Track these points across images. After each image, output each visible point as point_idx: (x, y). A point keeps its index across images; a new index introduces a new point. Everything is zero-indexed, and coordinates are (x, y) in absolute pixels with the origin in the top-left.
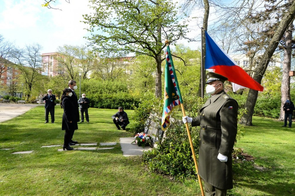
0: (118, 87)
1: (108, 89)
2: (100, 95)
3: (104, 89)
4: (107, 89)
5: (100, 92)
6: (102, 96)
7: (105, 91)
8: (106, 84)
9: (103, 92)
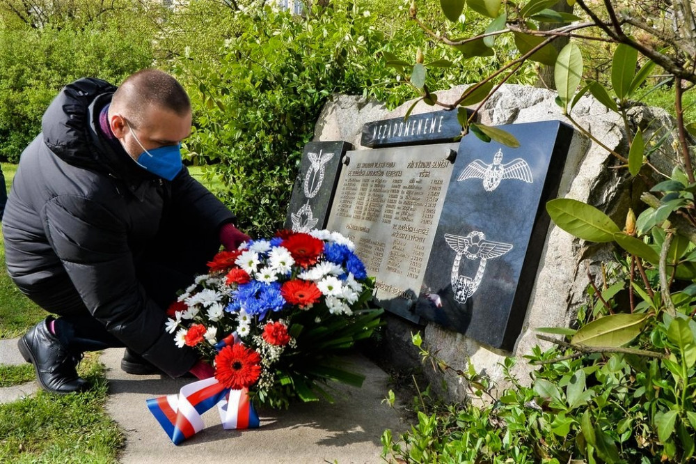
0: (107, 59)
1: (55, 69)
2: (15, 96)
3: (34, 68)
4: (48, 65)
5: (11, 82)
6: (27, 103)
7: (38, 78)
8: (45, 43)
9: (31, 81)
